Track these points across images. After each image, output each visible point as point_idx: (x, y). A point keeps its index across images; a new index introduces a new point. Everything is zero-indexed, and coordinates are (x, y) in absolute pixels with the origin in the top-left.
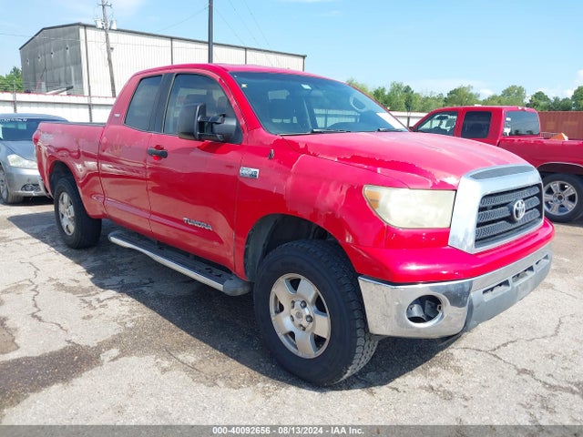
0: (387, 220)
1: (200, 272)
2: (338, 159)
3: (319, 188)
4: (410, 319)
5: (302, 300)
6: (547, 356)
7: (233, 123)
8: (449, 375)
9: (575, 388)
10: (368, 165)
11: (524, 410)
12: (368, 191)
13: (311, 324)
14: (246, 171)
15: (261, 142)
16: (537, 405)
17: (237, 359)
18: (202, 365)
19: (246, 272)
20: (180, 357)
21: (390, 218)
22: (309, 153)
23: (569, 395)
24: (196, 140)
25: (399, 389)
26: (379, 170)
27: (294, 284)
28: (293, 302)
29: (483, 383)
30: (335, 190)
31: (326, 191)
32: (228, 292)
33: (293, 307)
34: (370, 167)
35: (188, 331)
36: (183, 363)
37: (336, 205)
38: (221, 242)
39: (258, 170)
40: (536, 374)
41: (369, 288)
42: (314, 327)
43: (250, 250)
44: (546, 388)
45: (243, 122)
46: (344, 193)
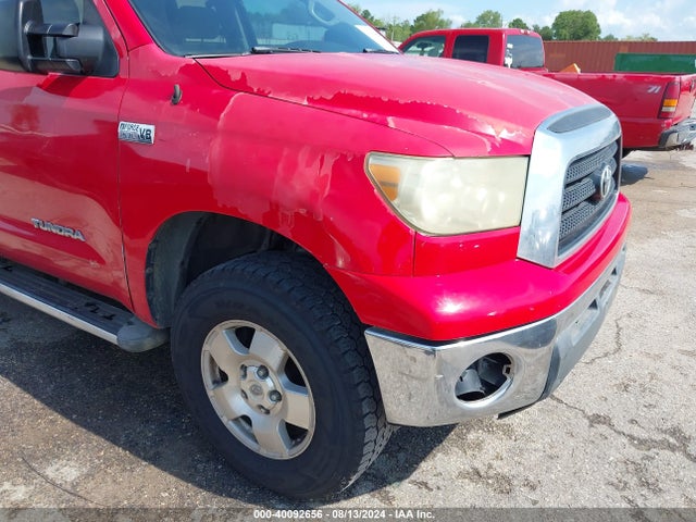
0: (414, 221)
1: (74, 311)
2: (309, 100)
3: (276, 162)
4: (460, 397)
5: (260, 364)
6: (618, 386)
7: (98, 36)
8: (497, 442)
9: (672, 440)
10: (367, 111)
11: (618, 494)
12: (375, 164)
13: (280, 404)
14: (129, 130)
15: (155, 72)
16: (633, 481)
17: (155, 460)
18: (91, 485)
19: (153, 315)
20: (50, 472)
21: (420, 217)
22: (249, 90)
23: (668, 453)
24: (28, 71)
25: (430, 485)
26: (391, 122)
27: (245, 337)
28: (244, 368)
29: (549, 452)
30: (309, 165)
31: (292, 166)
32: (125, 347)
33: (245, 376)
34: (374, 116)
35: (66, 413)
36: (54, 484)
37: (314, 195)
38: (101, 260)
39: (152, 128)
40: (614, 422)
41: (385, 351)
42: (285, 409)
43: (156, 276)
44: (635, 445)
45: (116, 34)
46: (327, 170)
